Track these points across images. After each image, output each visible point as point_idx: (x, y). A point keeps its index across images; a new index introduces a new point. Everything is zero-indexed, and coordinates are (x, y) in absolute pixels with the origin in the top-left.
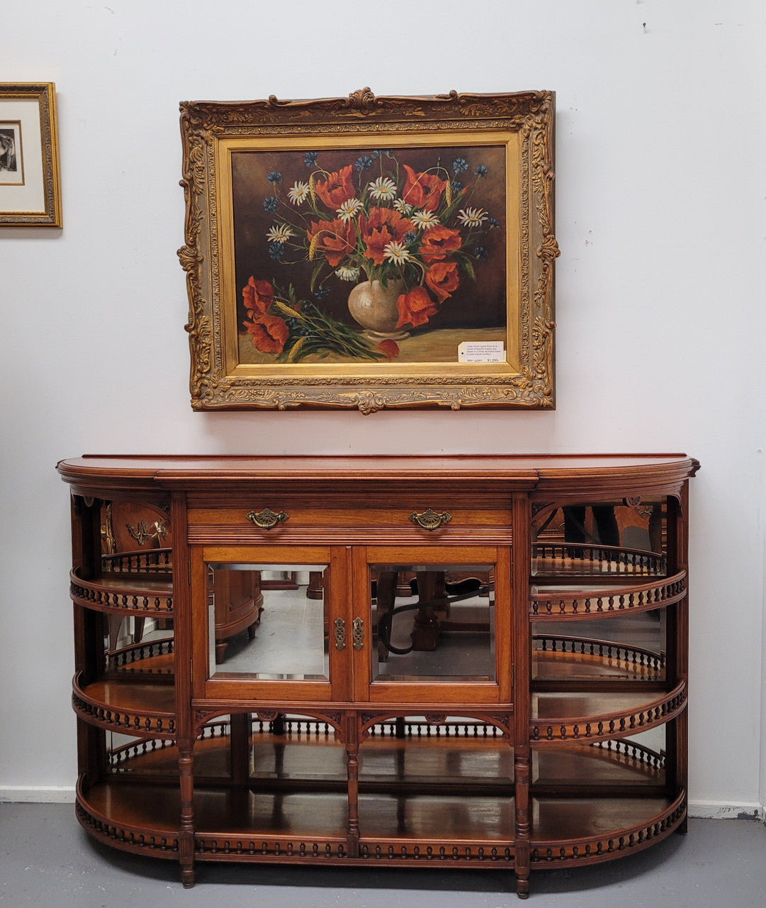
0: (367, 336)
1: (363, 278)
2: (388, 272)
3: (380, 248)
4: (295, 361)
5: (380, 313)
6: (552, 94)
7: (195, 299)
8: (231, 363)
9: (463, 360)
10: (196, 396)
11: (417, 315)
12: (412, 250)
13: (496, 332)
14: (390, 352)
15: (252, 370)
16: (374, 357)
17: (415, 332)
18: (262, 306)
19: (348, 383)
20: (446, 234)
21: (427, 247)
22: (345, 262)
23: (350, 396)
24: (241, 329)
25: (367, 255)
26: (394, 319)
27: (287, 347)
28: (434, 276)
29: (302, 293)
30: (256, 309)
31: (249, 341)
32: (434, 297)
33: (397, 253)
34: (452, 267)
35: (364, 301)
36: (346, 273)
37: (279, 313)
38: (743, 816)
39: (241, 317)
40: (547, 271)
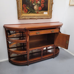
0: (36, 11)
1: (35, 5)
2: (38, 4)
5: (37, 9)
8: (22, 14)
9: (44, 14)
11: (40, 9)
12: (40, 2)
13: (47, 11)
14: (38, 13)
15: (24, 15)
16: (36, 13)
17: (40, 11)
18: (25, 7)
19: (34, 16)
20: (43, 1)
21: (41, 2)
22: (34, 3)
23: (34, 18)
24: (23, 10)
25: (36, 2)
27: (28, 12)
28: (42, 5)
29: (29, 6)
31: (24, 11)
32: (42, 7)
34: (43, 4)
35: (35, 7)
36: (34, 4)
37: (27, 8)
39: (23, 9)
40: (52, 5)
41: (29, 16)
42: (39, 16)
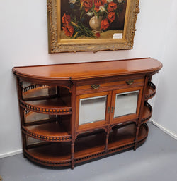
0: (93, 32)
1: (93, 16)
2: (99, 14)
3: (98, 7)
4: (75, 38)
5: (97, 26)
8: (59, 39)
9: (114, 38)
10: (52, 49)
11: (105, 26)
12: (106, 8)
13: (121, 31)
15: (64, 41)
16: (94, 37)
17: (104, 31)
18: (67, 22)
19: (89, 45)
20: (114, 4)
21: (109, 8)
22: (89, 11)
24: (62, 29)
25: (95, 9)
26: (100, 27)
27: (73, 35)
28: (110, 16)
30: (66, 24)
31: (63, 33)
33: (102, 9)
34: (114, 14)
35: (94, 22)
36: (89, 14)
37: (72, 25)
39: (62, 26)
40: (136, 16)
41: (75, 45)
42: (102, 44)
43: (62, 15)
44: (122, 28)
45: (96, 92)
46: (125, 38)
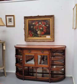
0: (39, 35)
2: (41, 30)
3: (40, 28)
4: (33, 37)
6: (54, 15)
7: (25, 32)
8: (28, 37)
9: (47, 37)
10: (25, 40)
12: (42, 28)
14: (41, 37)
16: (39, 37)
17: (43, 35)
19: (37, 39)
20: (45, 27)
22: (37, 29)
23: (37, 40)
26: (41, 34)
28: (44, 30)
30: (30, 33)
32: (44, 32)
34: (46, 30)
35: (39, 32)
36: (37, 30)
37: (32, 33)
38: (71, 77)
42: (42, 39)
43: (29, 31)
44: (50, 34)
45: (30, 53)
46: (51, 37)
